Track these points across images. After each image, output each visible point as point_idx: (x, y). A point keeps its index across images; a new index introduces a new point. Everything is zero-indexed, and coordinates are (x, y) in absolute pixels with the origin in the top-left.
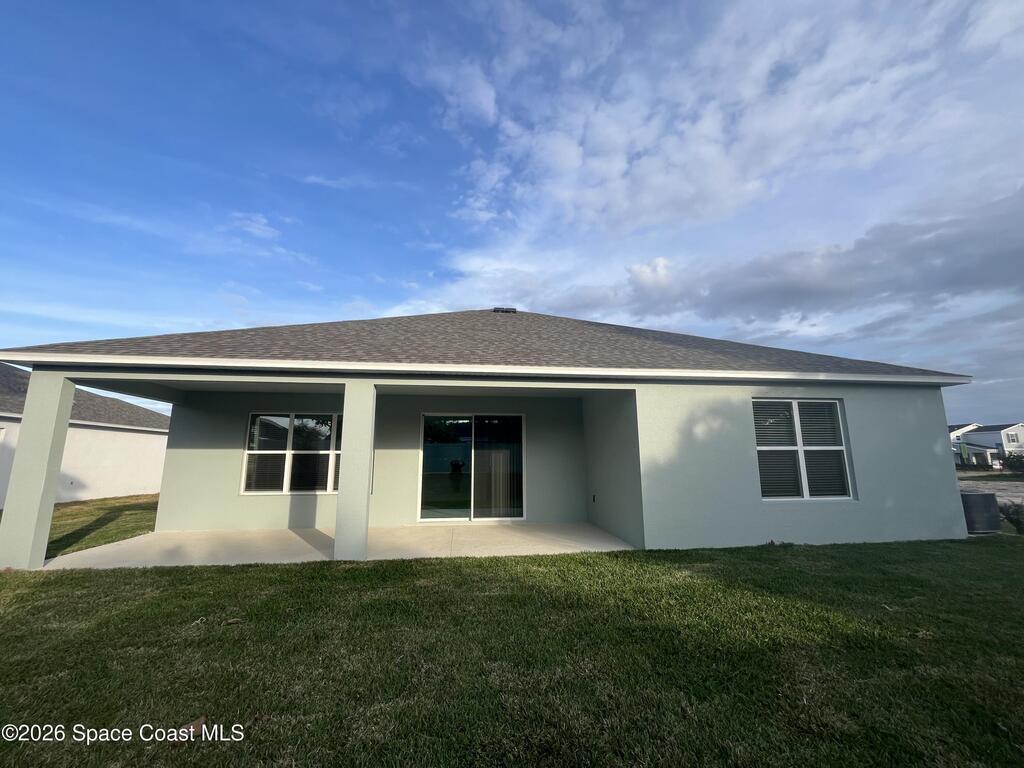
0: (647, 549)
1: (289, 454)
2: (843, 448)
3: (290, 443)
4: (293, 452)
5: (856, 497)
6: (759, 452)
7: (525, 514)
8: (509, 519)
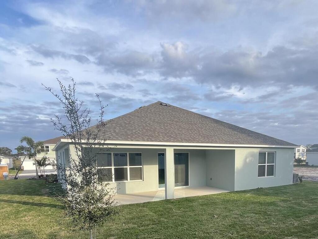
0: (235, 191)
1: (113, 168)
2: (274, 164)
3: (113, 164)
4: (114, 167)
5: (275, 176)
6: (259, 166)
7: (189, 185)
8: (185, 187)
